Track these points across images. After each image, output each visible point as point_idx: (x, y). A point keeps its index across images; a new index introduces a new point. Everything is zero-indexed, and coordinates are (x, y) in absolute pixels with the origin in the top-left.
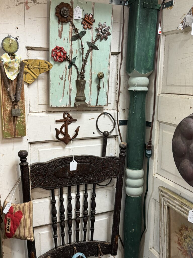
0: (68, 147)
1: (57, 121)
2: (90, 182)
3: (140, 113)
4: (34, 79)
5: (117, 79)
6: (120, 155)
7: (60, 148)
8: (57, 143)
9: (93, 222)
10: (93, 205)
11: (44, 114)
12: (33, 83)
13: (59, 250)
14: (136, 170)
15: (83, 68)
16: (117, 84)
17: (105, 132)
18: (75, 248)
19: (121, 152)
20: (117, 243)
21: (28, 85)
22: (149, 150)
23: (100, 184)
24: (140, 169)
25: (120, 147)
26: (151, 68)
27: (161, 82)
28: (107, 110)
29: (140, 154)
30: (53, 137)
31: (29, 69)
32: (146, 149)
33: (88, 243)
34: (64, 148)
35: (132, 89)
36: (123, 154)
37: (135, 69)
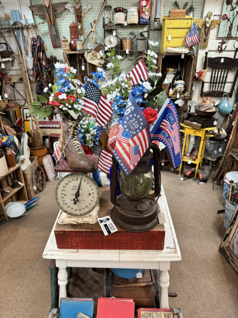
0: (221, 54)
1: (219, 43)
2: (227, 69)
4: (214, 27)
7: (218, 54)
8: (218, 52)
9: (225, 84)
10: (226, 78)
11: (215, 40)
12: (213, 28)
13: (211, 91)
15: (233, 22)
17: (237, 48)
20: (232, 92)
21: (212, 29)
23: (231, 70)
30: (216, 49)
31: (213, 23)
33: (221, 92)
34: (220, 54)
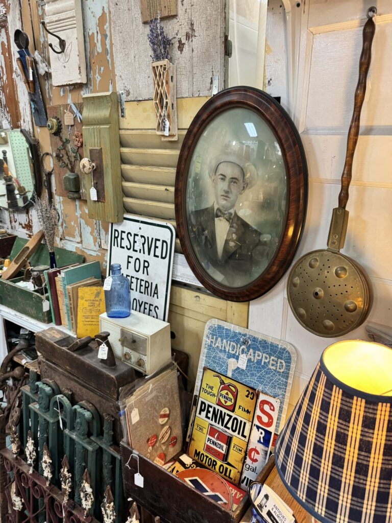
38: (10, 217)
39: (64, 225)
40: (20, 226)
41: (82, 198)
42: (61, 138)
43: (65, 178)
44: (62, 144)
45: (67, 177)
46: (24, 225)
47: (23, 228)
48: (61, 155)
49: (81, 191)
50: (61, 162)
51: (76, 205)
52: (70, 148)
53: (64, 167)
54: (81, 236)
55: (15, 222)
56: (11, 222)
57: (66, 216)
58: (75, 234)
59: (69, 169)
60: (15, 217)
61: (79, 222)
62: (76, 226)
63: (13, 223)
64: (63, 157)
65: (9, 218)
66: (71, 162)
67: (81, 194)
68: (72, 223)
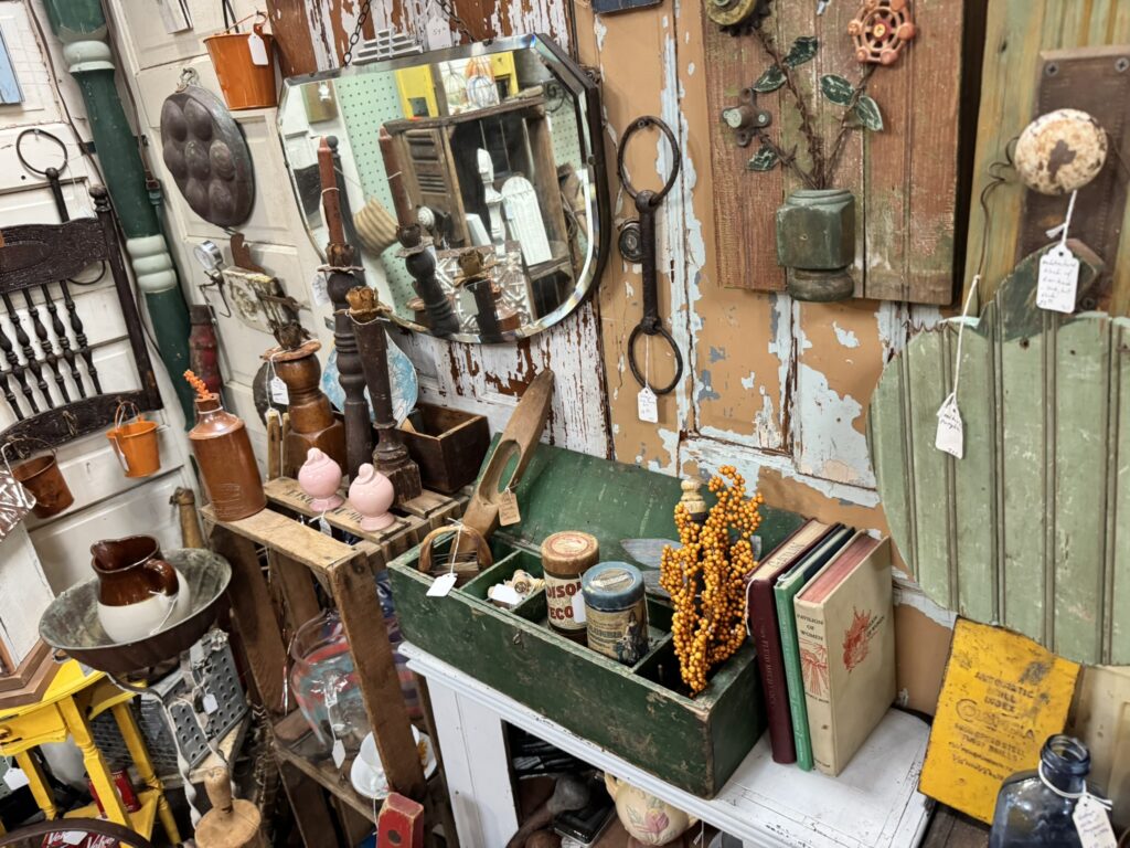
2: (51, 279)
3: (111, 117)
5: (41, 52)
6: (98, 212)
9: (88, 358)
10: (77, 327)
13: (30, 421)
14: (143, 236)
16: (45, 65)
17: (48, 169)
18: (66, 413)
19: (98, 205)
20: (153, 385)
22: (154, 191)
23: (77, 280)
24: (152, 234)
25: (92, 195)
26: (99, 20)
27: (133, 49)
28: (41, 124)
29: (139, 203)
32: (147, 192)
33: (92, 400)
35: (75, 68)
36: (103, 209)
37: (62, 26)
38: (453, 360)
39: (700, 386)
40: (491, 386)
41: (858, 294)
42: (766, 41)
43: (789, 215)
44: (766, 67)
45: (800, 210)
46: (505, 383)
47: (502, 390)
48: (762, 119)
49: (858, 263)
50: (756, 146)
51: (776, 316)
52: (814, 78)
53: (771, 168)
54: (785, 428)
55: (474, 373)
56: (455, 373)
57: (715, 356)
58: (757, 422)
59: (799, 174)
60: (473, 360)
61: (783, 379)
62: (762, 392)
63: (466, 379)
64: (768, 124)
65: (448, 359)
66: (815, 145)
67: (858, 278)
68: (747, 383)
